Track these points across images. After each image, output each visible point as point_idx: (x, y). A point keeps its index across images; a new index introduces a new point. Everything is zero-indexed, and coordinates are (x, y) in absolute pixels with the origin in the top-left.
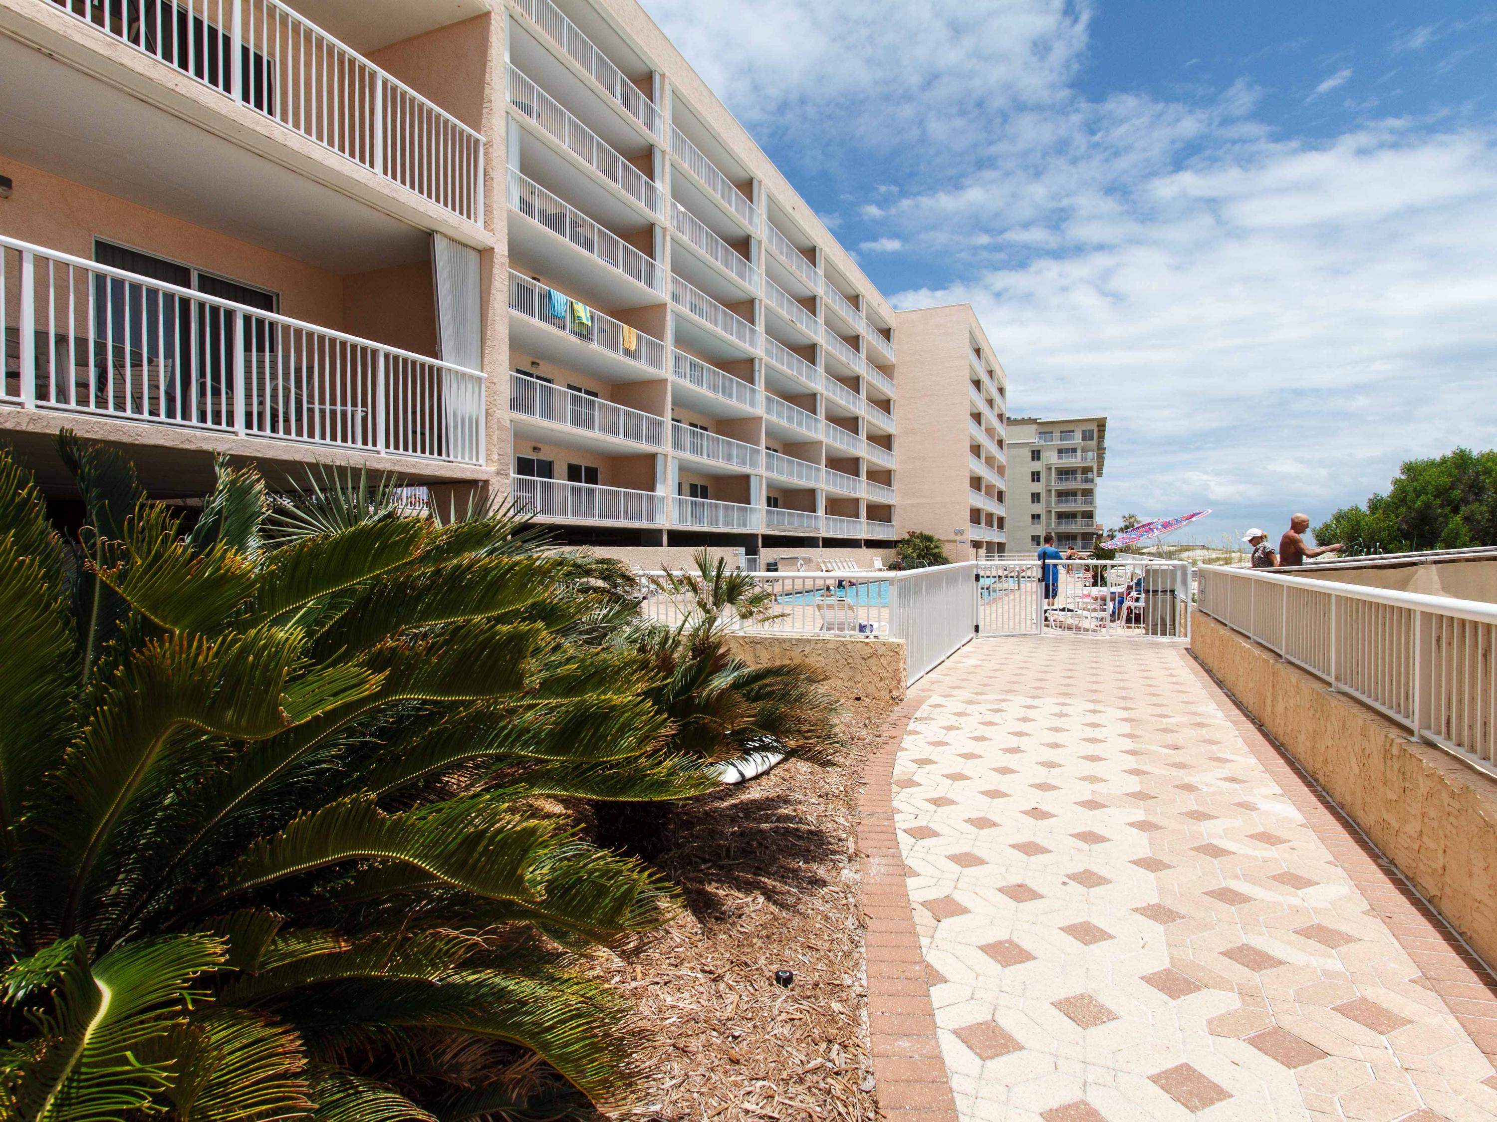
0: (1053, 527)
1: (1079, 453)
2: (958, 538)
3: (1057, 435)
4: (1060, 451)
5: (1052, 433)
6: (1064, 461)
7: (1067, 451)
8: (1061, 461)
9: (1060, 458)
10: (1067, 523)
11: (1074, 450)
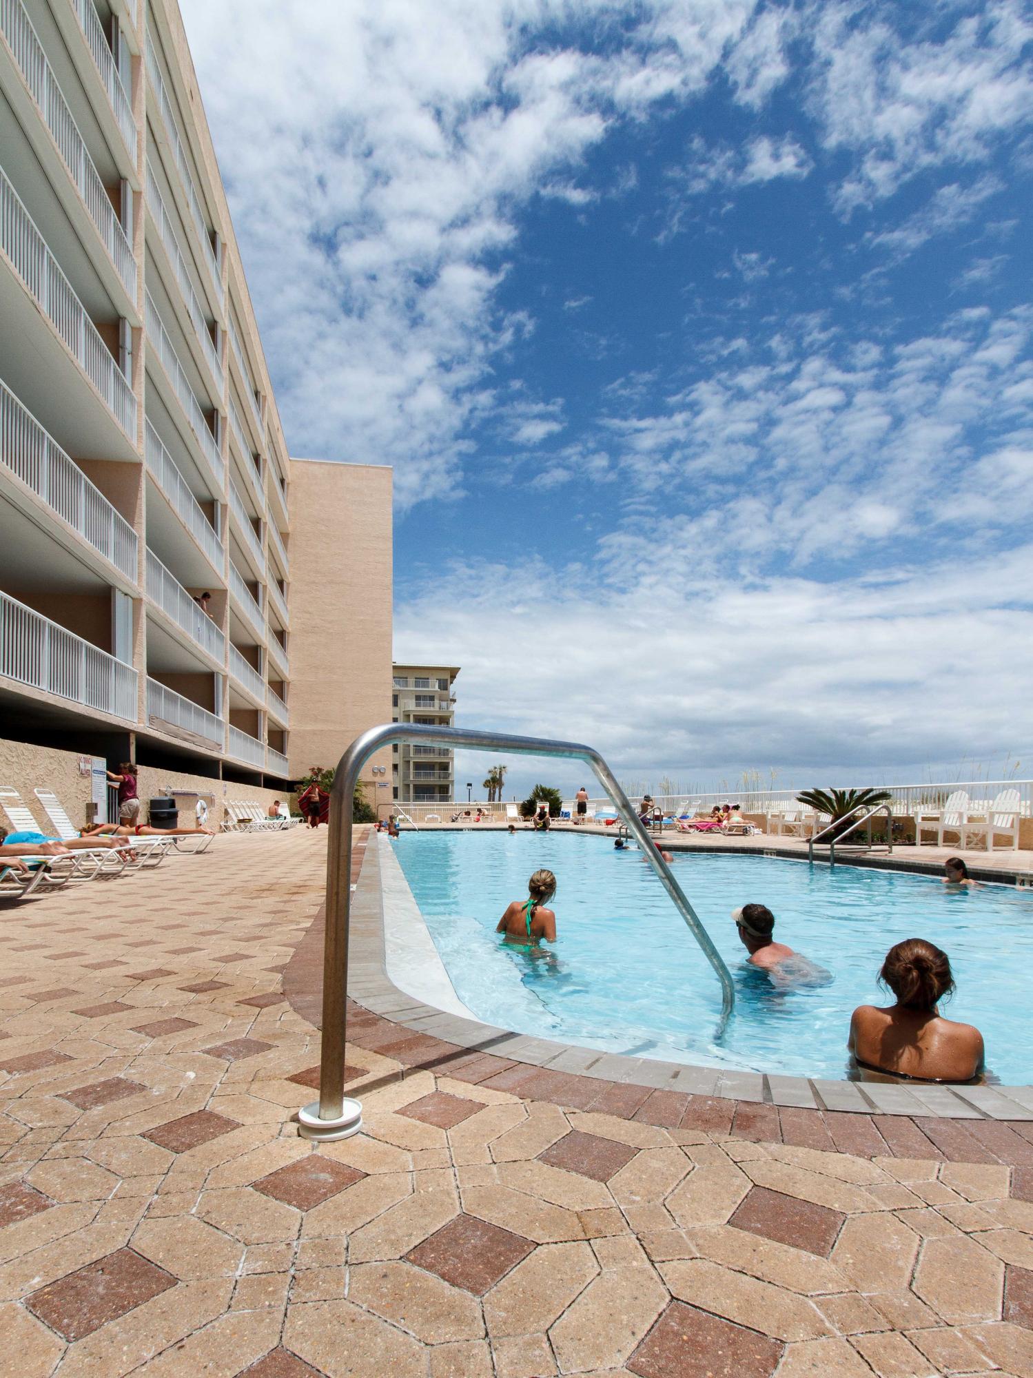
0: (411, 778)
1: (437, 702)
2: (378, 779)
3: (411, 681)
4: (418, 698)
5: (406, 678)
6: (421, 708)
7: (425, 698)
8: (419, 709)
9: (418, 705)
10: (426, 774)
11: (432, 698)
